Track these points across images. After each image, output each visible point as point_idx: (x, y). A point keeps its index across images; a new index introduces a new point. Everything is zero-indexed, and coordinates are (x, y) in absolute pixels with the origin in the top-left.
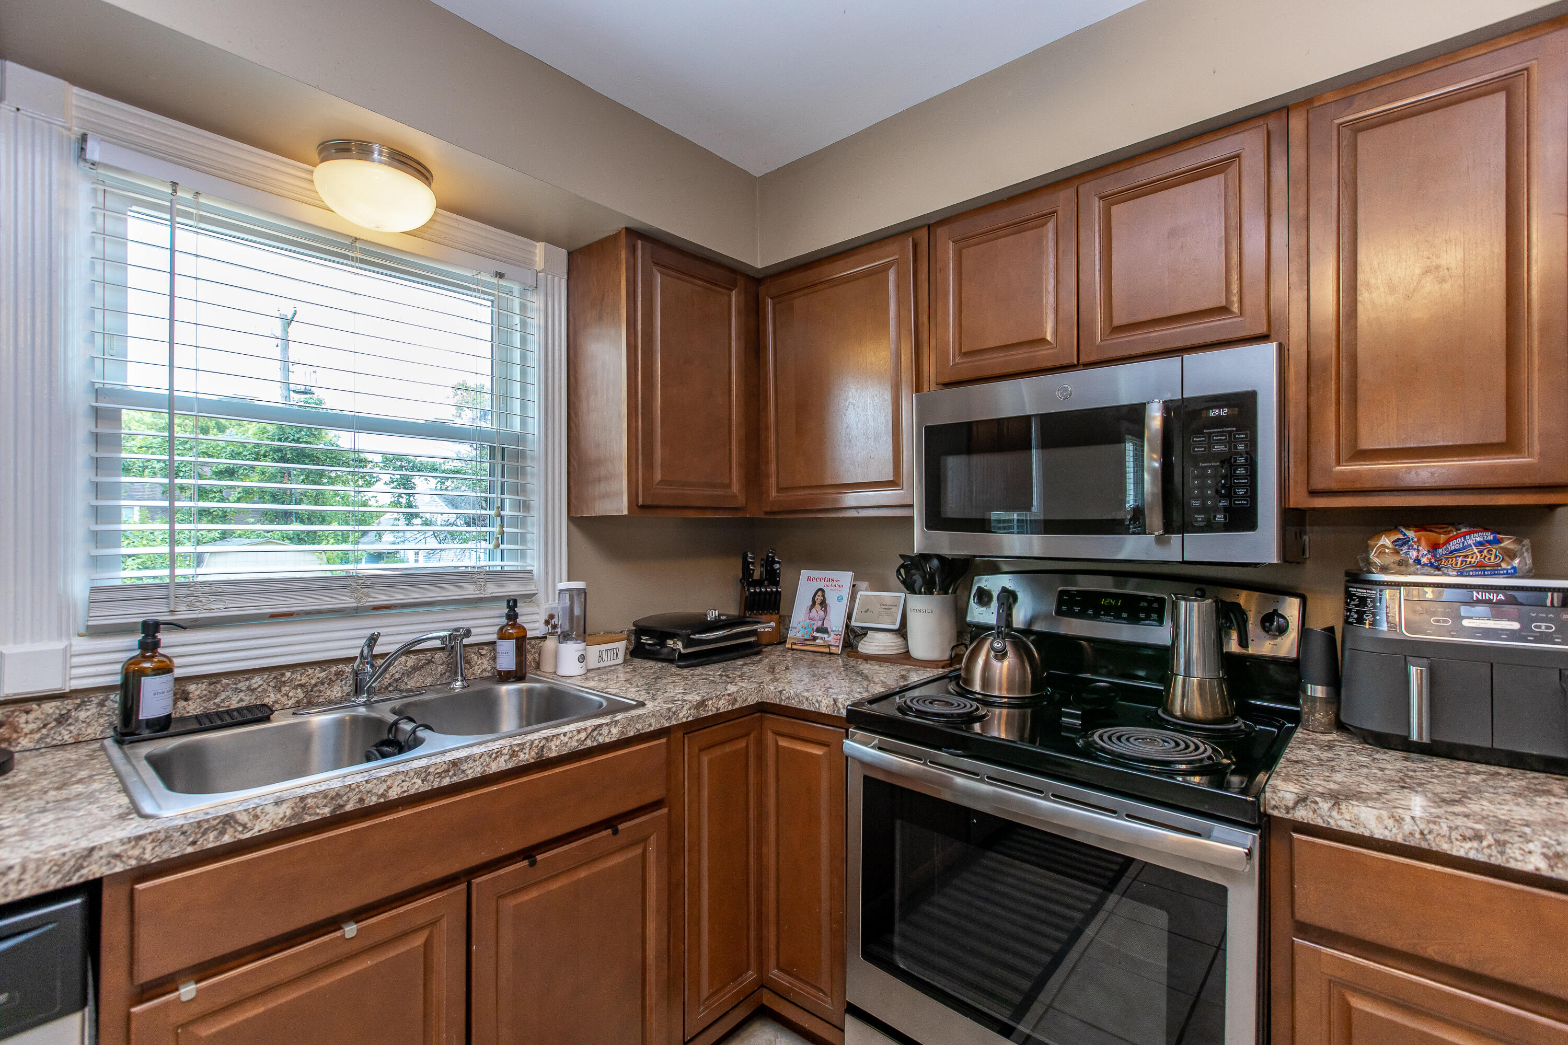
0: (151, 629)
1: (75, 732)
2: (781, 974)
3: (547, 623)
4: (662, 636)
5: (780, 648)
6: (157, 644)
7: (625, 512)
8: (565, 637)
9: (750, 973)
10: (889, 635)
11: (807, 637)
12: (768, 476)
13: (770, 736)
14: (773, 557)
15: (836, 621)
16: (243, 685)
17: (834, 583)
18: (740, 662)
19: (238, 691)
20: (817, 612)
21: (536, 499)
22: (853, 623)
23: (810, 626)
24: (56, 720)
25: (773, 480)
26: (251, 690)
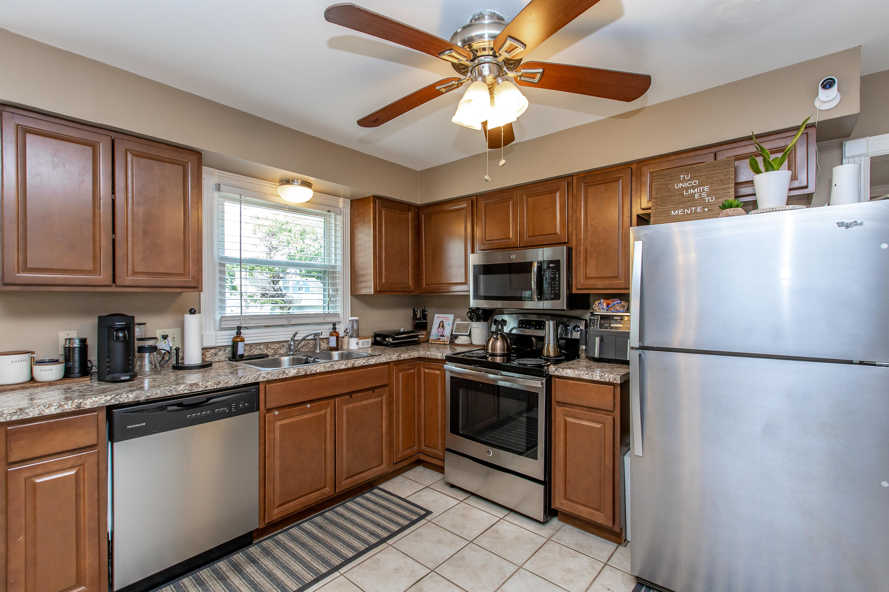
0: (239, 328)
1: (219, 358)
2: (425, 448)
3: (345, 331)
4: (384, 336)
5: (427, 343)
6: (241, 333)
7: (373, 293)
8: (351, 337)
9: (415, 447)
10: (466, 337)
11: (437, 338)
12: (422, 280)
13: (422, 369)
14: (424, 309)
15: (447, 332)
16: (258, 347)
17: (447, 319)
18: (412, 346)
19: (257, 349)
20: (441, 329)
21: (340, 287)
22: (453, 333)
23: (438, 334)
24: (214, 354)
25: (424, 281)
26: (260, 349)
